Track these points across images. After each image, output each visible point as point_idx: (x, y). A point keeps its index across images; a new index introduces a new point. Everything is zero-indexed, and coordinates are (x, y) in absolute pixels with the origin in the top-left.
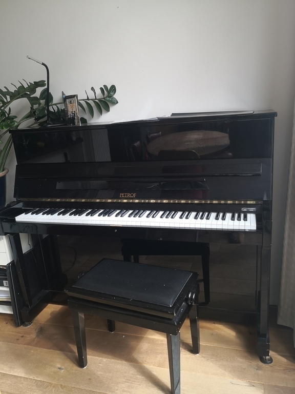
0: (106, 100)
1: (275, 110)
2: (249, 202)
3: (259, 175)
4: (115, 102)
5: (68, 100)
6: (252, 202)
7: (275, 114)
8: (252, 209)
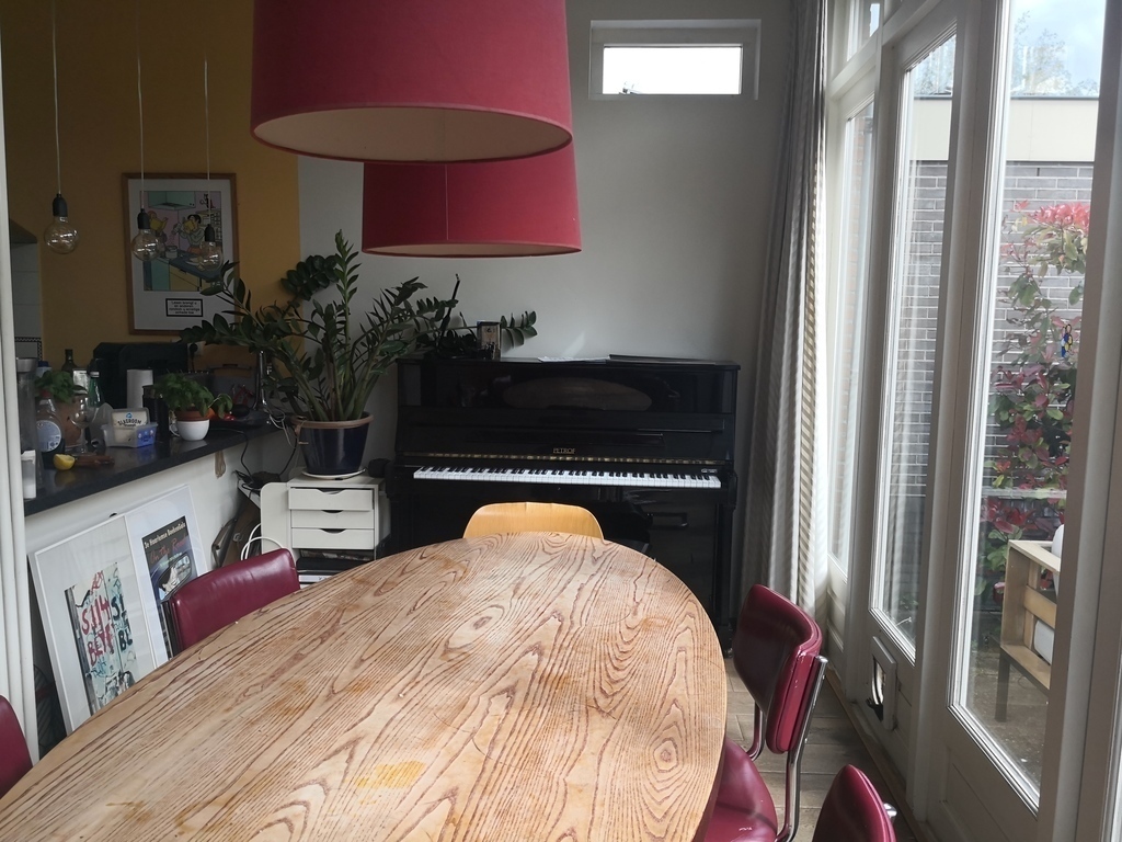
0: (522, 329)
1: (738, 363)
2: (707, 462)
3: (721, 432)
4: (534, 333)
5: (483, 327)
6: (711, 463)
7: (739, 367)
8: (713, 471)
